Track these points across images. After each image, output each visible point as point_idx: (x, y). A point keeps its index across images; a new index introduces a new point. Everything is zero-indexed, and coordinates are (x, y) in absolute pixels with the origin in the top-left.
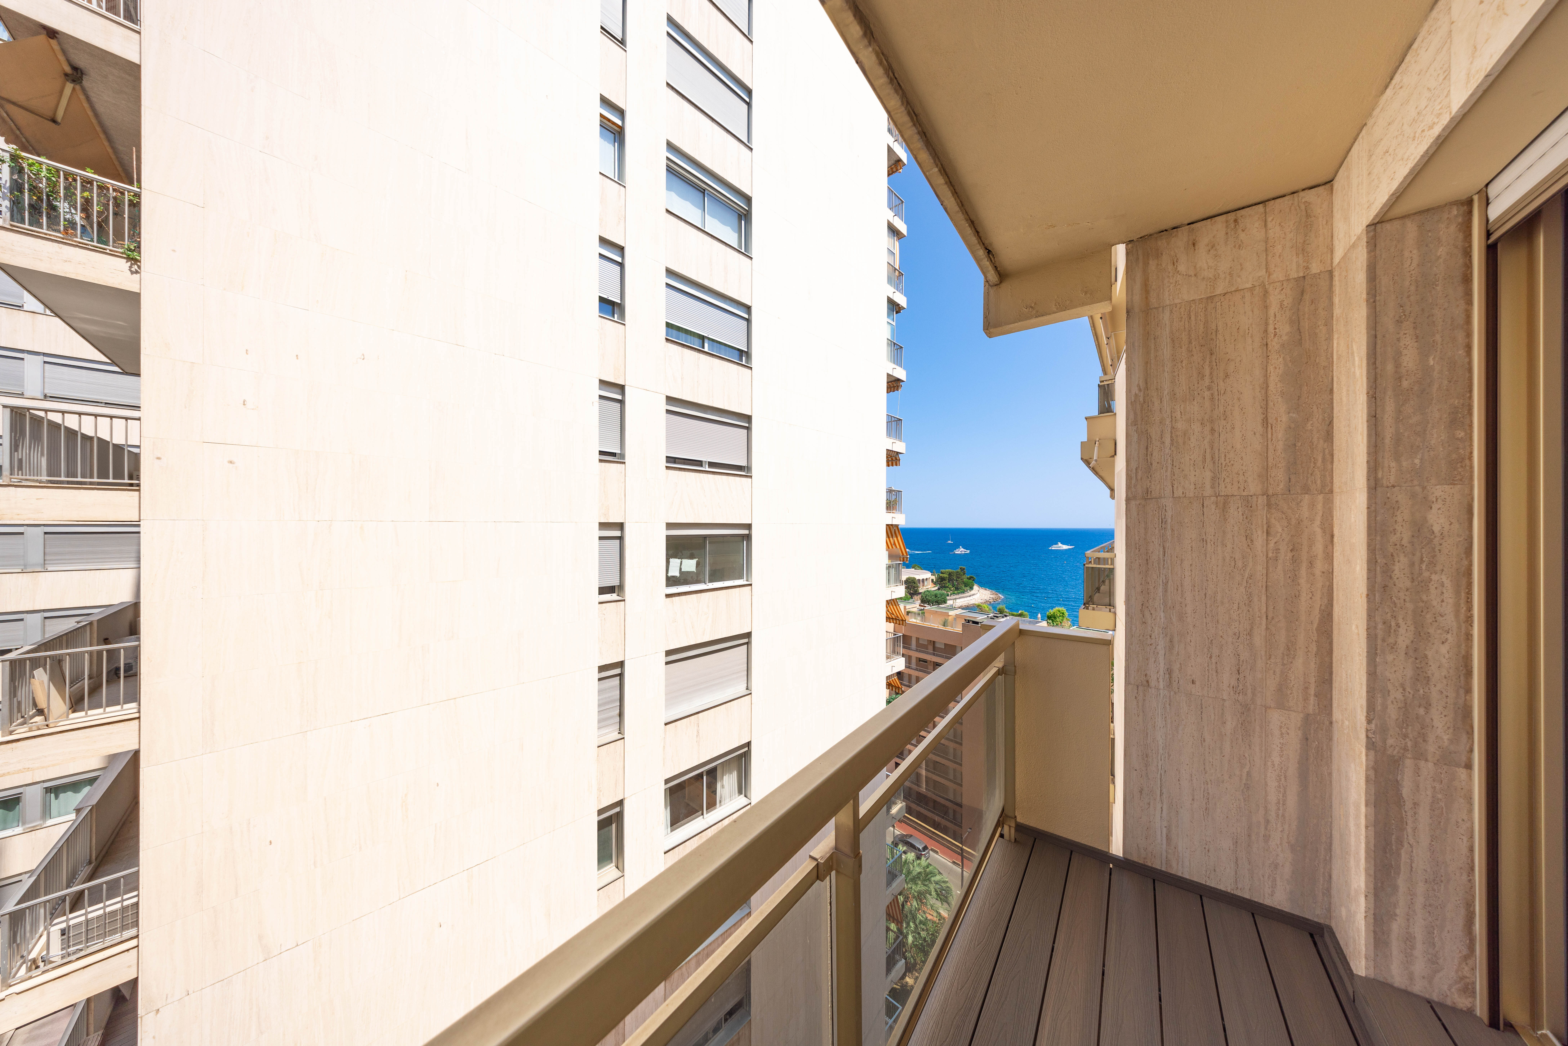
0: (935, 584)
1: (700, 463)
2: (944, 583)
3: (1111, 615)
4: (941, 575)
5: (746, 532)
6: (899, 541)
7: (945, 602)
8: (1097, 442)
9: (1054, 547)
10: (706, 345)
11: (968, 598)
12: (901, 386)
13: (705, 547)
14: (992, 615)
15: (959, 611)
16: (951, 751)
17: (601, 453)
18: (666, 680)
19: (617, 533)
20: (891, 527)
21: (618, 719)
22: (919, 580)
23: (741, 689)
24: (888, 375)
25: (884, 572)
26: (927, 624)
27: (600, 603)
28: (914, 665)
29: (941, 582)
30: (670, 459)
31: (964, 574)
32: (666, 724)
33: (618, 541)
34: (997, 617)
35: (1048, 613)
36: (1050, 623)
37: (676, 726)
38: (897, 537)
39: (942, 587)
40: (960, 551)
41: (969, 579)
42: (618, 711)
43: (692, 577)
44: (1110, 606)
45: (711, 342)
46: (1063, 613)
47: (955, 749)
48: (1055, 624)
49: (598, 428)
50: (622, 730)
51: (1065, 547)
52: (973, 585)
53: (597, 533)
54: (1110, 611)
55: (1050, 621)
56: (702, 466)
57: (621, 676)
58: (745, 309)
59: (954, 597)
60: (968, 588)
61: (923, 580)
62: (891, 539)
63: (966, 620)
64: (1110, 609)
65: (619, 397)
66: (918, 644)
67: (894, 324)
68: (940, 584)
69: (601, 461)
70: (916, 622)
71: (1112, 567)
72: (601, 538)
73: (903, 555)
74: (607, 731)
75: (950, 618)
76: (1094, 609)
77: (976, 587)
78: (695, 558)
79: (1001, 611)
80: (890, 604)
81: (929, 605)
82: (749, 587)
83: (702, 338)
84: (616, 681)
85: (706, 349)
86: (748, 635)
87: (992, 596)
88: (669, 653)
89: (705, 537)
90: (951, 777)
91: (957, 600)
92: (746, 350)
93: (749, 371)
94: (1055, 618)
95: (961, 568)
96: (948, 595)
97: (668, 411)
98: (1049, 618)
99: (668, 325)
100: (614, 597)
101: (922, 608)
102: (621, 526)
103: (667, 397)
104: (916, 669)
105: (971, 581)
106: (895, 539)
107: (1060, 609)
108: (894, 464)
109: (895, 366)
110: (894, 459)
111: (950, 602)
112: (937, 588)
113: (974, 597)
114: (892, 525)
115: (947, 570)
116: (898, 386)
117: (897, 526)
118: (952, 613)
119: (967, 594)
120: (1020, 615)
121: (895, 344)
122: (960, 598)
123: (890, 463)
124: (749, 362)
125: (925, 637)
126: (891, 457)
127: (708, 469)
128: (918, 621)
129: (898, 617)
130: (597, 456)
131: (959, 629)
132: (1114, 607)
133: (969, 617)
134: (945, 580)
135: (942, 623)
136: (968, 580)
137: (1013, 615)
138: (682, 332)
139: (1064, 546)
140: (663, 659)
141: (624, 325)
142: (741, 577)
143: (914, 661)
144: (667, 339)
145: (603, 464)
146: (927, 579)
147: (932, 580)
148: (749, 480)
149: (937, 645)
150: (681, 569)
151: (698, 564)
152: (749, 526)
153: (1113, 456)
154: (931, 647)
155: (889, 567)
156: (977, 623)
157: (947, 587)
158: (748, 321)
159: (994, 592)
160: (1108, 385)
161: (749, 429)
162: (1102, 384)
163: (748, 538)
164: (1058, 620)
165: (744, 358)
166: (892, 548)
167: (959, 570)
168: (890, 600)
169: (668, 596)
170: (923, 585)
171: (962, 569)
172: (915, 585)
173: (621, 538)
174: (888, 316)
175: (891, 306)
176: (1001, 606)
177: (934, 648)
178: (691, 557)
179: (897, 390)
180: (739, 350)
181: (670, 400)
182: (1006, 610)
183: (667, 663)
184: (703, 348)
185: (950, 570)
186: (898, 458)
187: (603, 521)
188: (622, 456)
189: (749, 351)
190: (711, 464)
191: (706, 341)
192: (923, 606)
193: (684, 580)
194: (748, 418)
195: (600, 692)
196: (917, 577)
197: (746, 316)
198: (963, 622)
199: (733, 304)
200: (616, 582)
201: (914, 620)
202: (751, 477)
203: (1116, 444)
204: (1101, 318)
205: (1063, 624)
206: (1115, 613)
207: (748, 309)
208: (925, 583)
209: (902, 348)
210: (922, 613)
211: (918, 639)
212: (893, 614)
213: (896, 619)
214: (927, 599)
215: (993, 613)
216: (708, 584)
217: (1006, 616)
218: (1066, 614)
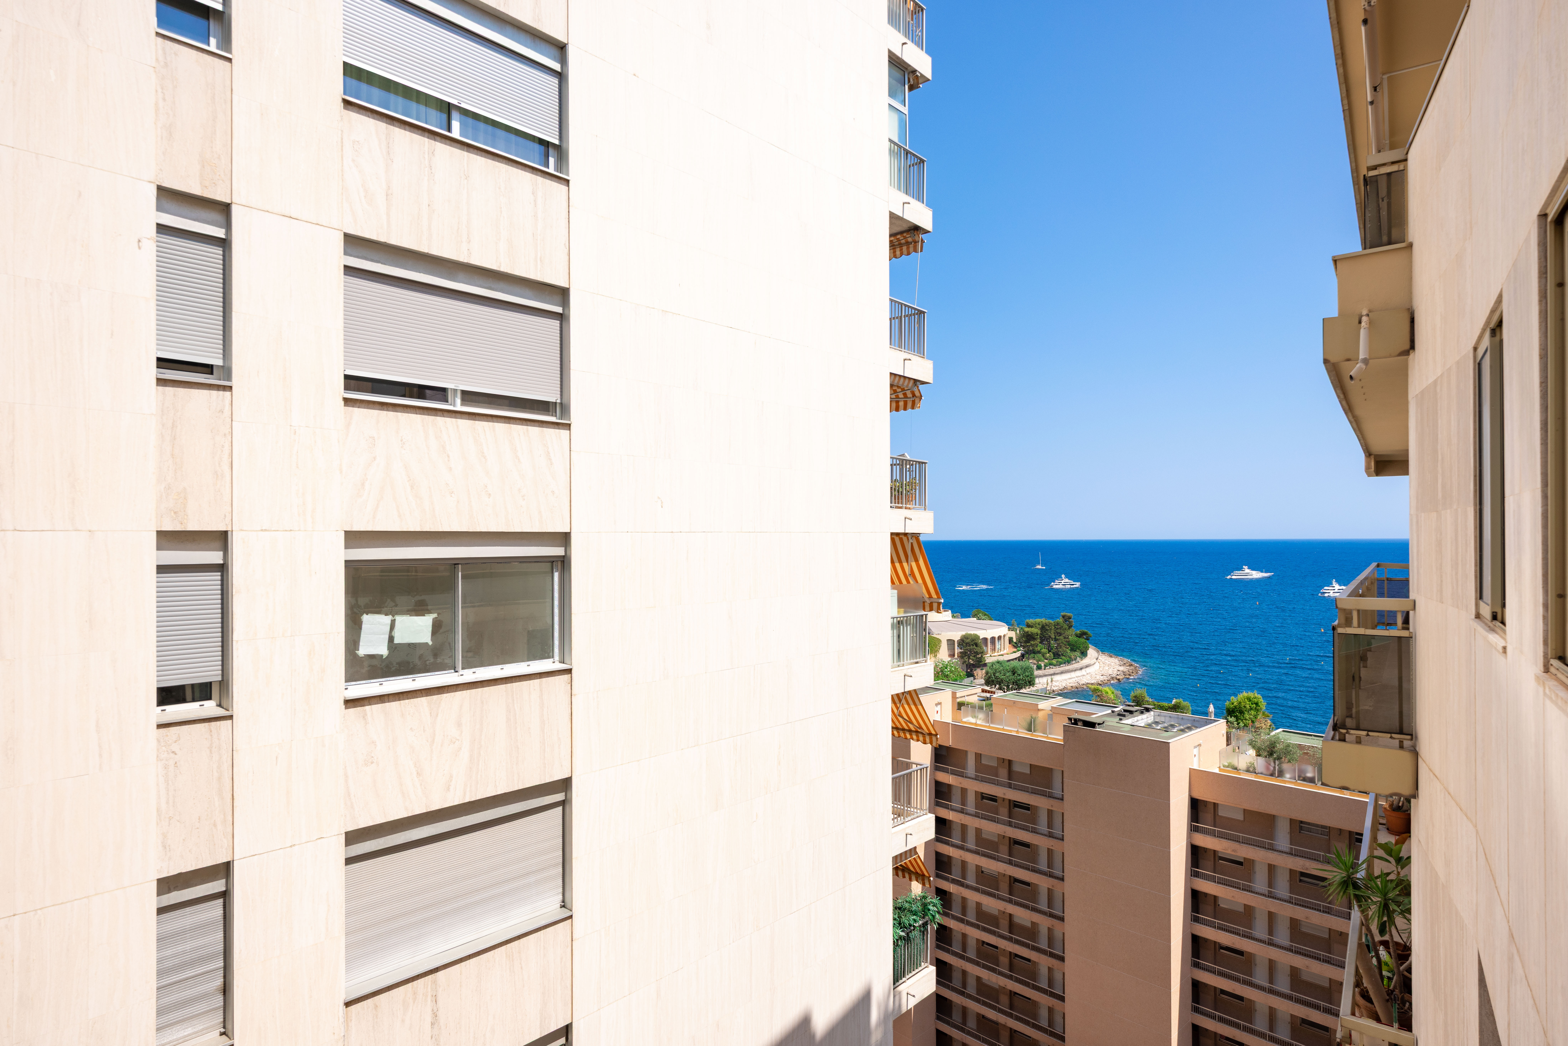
0: (1015, 647)
1: (441, 393)
2: (1032, 645)
3: (1405, 757)
4: (1027, 629)
5: (559, 551)
6: (921, 568)
7: (1031, 683)
8: (1364, 319)
9: (1236, 576)
10: (456, 125)
11: (1078, 673)
12: (923, 241)
13: (453, 587)
14: (1120, 708)
15: (1058, 702)
16: (1044, 971)
17: (163, 363)
18: (347, 900)
19: (214, 557)
20: (905, 539)
21: (219, 1000)
22: (985, 639)
23: (550, 907)
24: (893, 217)
25: (887, 635)
26: (996, 727)
27: (160, 726)
28: (971, 807)
29: (1026, 642)
30: (352, 382)
31: (1070, 627)
32: (348, 1004)
33: (217, 576)
34: (1131, 712)
35: (1227, 703)
36: (1232, 723)
37: (376, 1007)
38: (917, 561)
39: (1028, 653)
40: (1063, 583)
41: (1081, 635)
42: (220, 982)
43: (421, 657)
44: (1401, 732)
45: (470, 121)
46: (1257, 704)
47: (1050, 970)
48: (1242, 724)
49: (153, 303)
50: (229, 1026)
51: (1256, 575)
52: (1087, 648)
53: (152, 556)
54: (1401, 747)
55: (1232, 719)
56: (445, 400)
57: (225, 896)
58: (555, 52)
59: (1051, 671)
60: (1078, 653)
61: (993, 639)
62: (905, 564)
63: (1070, 719)
64: (1401, 742)
65: (220, 233)
66: (980, 766)
67: (905, 110)
68: (1024, 647)
69: (161, 382)
70: (976, 724)
71: (1404, 634)
72: (162, 569)
73: (930, 597)
74: (189, 1031)
75: (1041, 714)
76: (1359, 741)
77: (1092, 652)
78: (429, 612)
79: (1138, 701)
80: (903, 701)
81: (1000, 689)
82: (566, 677)
83: (447, 108)
84: (215, 909)
85: (456, 133)
86: (565, 785)
87: (1122, 668)
88: (352, 838)
89: (454, 563)
90: (1044, 1023)
91: (1056, 678)
92: (557, 142)
93: (564, 188)
94: (1242, 712)
95: (1063, 617)
96: (1039, 668)
97: (349, 270)
98: (1231, 712)
99: (350, 71)
100: (209, 707)
101: (988, 695)
102: (222, 539)
103: (346, 236)
104: (976, 815)
105: (1082, 640)
106: (914, 564)
107: (1251, 695)
108: (910, 404)
109: (908, 199)
110: (909, 395)
111: (1041, 683)
112: (1018, 654)
113: (1088, 670)
114: (906, 534)
115: (1038, 620)
116: (916, 242)
117: (916, 536)
118: (1045, 705)
119: (1075, 666)
120: (1175, 708)
121: (907, 153)
122: (1062, 673)
123: (901, 404)
124: (564, 169)
125: (992, 753)
126: (903, 390)
127: (459, 407)
128: (979, 722)
129: (921, 728)
130: (152, 371)
131: (1057, 737)
132: (1412, 736)
133: (1077, 712)
134: (1034, 639)
135: (1025, 724)
136: (1076, 639)
137: (1162, 708)
138: (396, 93)
139: (1254, 572)
140: (339, 851)
141: (229, 60)
142: (545, 653)
143: (971, 798)
144: (347, 103)
145: (170, 390)
146: (1000, 638)
147: (1011, 640)
148: (564, 433)
149: (1016, 768)
150: (391, 639)
151: (437, 627)
152: (564, 539)
153: (1406, 353)
154: (1003, 772)
155: (898, 624)
156: (1092, 725)
157: (1039, 652)
158: (561, 77)
159: (1126, 660)
160: (1389, 175)
161: (562, 318)
162: (1372, 173)
163: (563, 563)
164: (1247, 716)
165: (552, 160)
166: (908, 582)
167: (1061, 620)
168: (903, 693)
169: (350, 703)
170: (994, 650)
171: (1066, 619)
172: (978, 649)
173: (223, 569)
174: (892, 94)
175: (898, 74)
176: (1138, 692)
177: (1011, 774)
178: (419, 610)
179: (915, 251)
180: (541, 142)
181: (353, 242)
182: (1147, 698)
183: (349, 861)
184: (449, 129)
185: (1043, 620)
186: (917, 394)
187: (169, 526)
188: (226, 370)
189: (564, 145)
190: (469, 396)
191: (455, 115)
192: (989, 692)
193: (399, 664)
194: (562, 294)
195: (161, 940)
196: (982, 634)
197: (557, 66)
198: (1066, 722)
199: (523, 36)
200: (210, 673)
201: (973, 720)
202: (568, 426)
203: (1412, 321)
204: (1365, 22)
205: (1257, 724)
206: (1415, 753)
207: (560, 49)
208: (998, 646)
209: (923, 161)
210: (987, 705)
211: (978, 756)
212: (911, 722)
213: (917, 732)
214: (996, 678)
215: (1124, 703)
216: (461, 672)
217: (1148, 710)
218: (1263, 704)
